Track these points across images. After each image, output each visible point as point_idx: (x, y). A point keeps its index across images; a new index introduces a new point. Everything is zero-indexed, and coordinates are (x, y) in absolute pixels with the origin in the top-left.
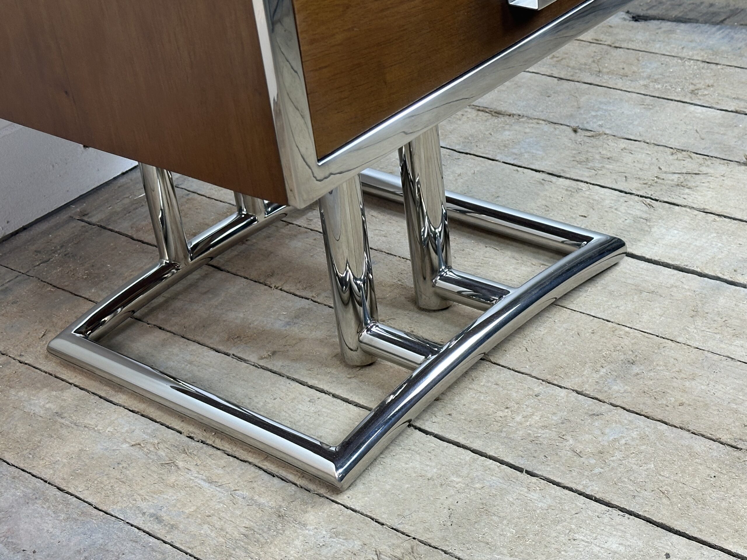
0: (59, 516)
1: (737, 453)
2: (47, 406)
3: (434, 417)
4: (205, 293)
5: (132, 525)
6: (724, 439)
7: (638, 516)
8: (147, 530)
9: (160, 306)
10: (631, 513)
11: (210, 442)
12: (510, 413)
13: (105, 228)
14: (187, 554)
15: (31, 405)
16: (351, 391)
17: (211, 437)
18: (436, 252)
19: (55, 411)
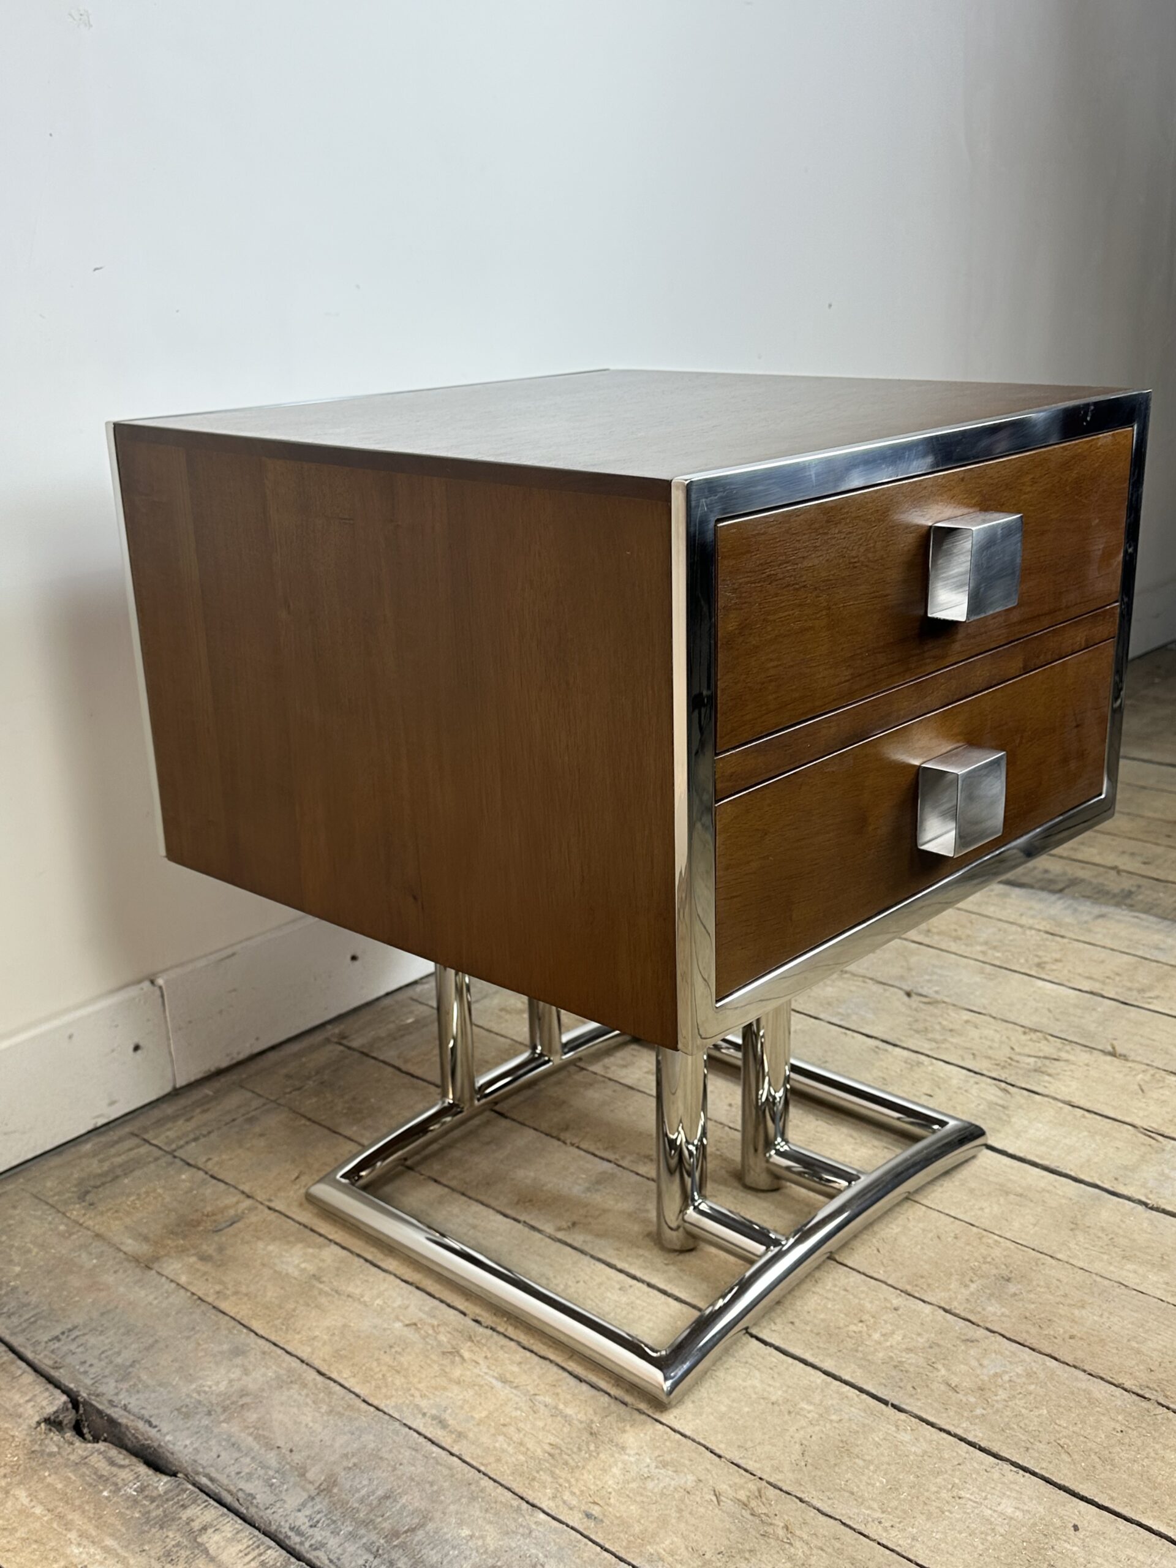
0: (320, 1408)
1: (1144, 1404)
2: (303, 1265)
3: (772, 1324)
4: (488, 1143)
5: (410, 1428)
6: (1128, 1385)
7: (1034, 1474)
8: (429, 1436)
9: (434, 1154)
10: (1025, 1469)
11: (501, 1330)
12: (865, 1329)
13: (367, 1055)
14: (479, 1471)
15: (282, 1262)
16: (670, 1281)
17: (503, 1324)
18: (773, 1120)
19: (311, 1273)
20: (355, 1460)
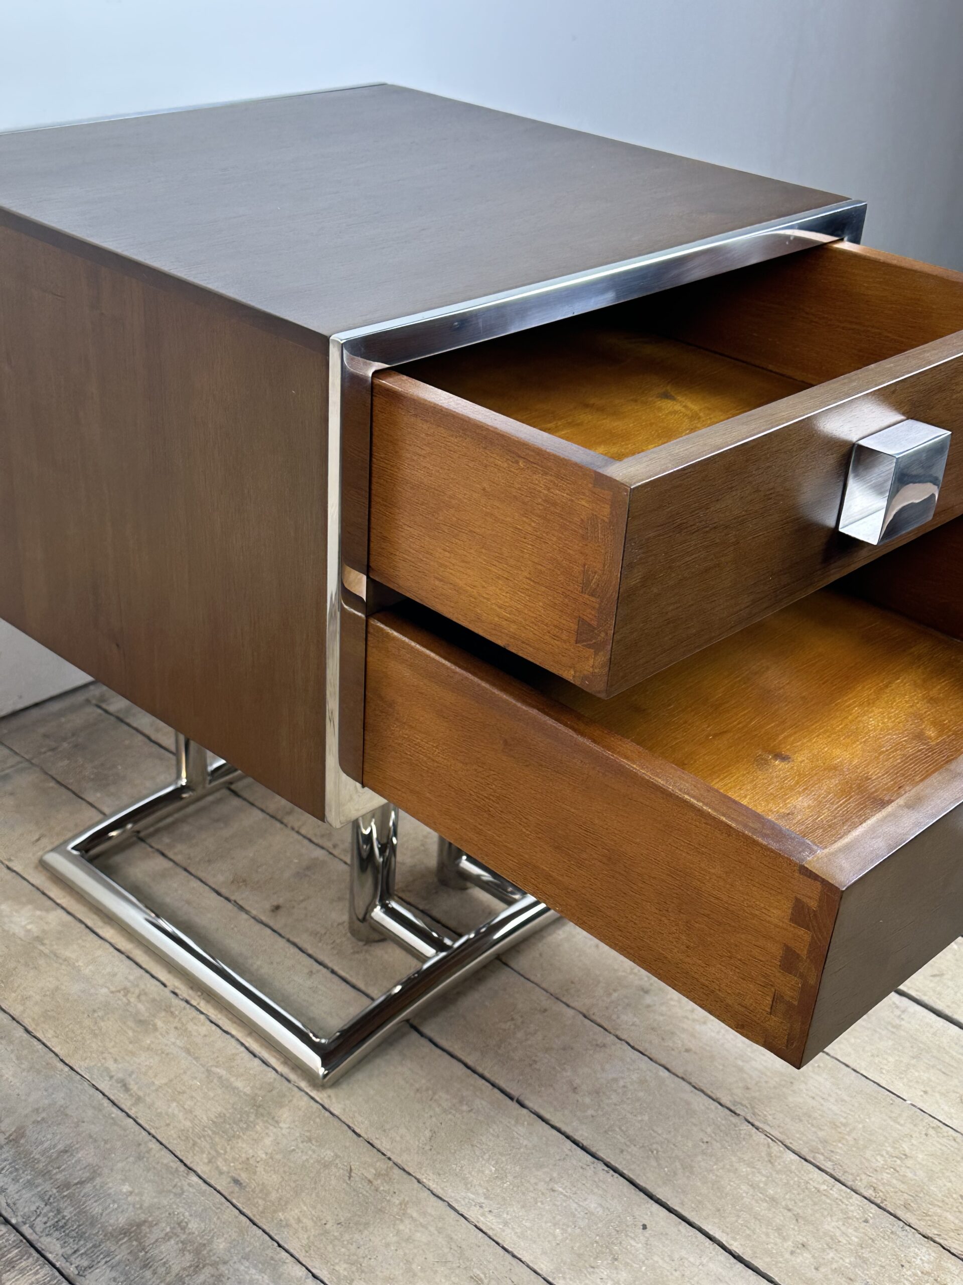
0: (22, 1063)
1: (734, 1119)
2: (29, 927)
4: (218, 820)
5: (97, 1089)
6: (724, 1100)
7: (622, 1175)
8: (112, 1097)
9: (167, 828)
10: (615, 1170)
11: (194, 1003)
12: (512, 1027)
13: (121, 720)
14: (149, 1134)
15: (11, 922)
17: (197, 998)
19: (36, 934)
20: (44, 1115)
